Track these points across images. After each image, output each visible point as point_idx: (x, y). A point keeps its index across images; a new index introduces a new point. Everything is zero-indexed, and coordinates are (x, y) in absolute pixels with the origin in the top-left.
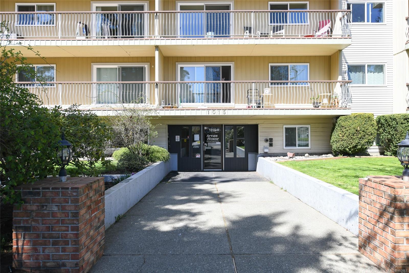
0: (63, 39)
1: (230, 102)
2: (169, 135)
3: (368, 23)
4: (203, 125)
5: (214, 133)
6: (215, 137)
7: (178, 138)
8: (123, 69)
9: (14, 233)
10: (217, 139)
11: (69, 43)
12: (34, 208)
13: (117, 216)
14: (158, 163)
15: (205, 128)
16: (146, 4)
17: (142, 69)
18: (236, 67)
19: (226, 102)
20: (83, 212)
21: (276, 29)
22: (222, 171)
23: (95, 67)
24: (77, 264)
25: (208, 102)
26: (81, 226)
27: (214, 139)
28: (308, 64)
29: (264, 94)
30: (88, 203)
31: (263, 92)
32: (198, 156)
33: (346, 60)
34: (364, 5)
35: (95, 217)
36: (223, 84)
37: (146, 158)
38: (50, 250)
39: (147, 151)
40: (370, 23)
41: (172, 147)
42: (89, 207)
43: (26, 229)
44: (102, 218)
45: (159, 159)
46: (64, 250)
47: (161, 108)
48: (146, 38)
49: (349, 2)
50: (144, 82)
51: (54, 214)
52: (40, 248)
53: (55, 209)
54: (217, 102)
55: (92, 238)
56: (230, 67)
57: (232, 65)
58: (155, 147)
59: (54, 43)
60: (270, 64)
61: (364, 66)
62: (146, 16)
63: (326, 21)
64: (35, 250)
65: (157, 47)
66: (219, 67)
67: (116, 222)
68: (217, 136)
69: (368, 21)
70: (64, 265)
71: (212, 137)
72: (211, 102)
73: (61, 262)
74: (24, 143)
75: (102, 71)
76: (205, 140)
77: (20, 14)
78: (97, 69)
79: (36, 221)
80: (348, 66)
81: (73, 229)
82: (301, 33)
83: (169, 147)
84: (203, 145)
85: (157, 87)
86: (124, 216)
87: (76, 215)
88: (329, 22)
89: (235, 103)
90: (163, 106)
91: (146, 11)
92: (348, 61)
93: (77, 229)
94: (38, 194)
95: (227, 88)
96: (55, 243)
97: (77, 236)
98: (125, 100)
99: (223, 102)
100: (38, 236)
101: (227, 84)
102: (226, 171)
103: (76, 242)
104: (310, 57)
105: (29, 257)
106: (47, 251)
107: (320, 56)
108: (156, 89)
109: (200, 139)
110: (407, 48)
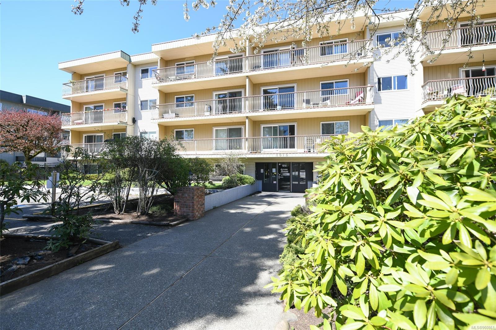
0: (197, 116)
1: (294, 148)
2: (256, 169)
3: (395, 90)
4: (278, 163)
5: (285, 168)
6: (286, 171)
7: (262, 171)
8: (230, 129)
9: (174, 203)
10: (288, 171)
11: (200, 118)
12: (181, 195)
13: (214, 206)
14: (246, 185)
15: (280, 164)
16: (243, 90)
17: (240, 129)
18: (298, 125)
19: (292, 148)
20: (195, 197)
21: (325, 100)
22: (290, 192)
23: (215, 129)
24: (193, 215)
25: (280, 148)
26: (195, 202)
27: (285, 171)
28: (349, 121)
29: (316, 143)
30: (198, 195)
31: (316, 141)
32: (275, 182)
33: (377, 117)
34: (391, 78)
35: (200, 201)
36: (290, 137)
37: (239, 182)
38: (185, 209)
39: (241, 178)
40: (396, 90)
41: (258, 176)
42: (198, 197)
43: (178, 202)
44: (203, 202)
45: (247, 183)
46: (189, 210)
47: (249, 153)
48: (243, 112)
49: (379, 77)
50: (241, 138)
51: (186, 197)
52: (182, 209)
53: (187, 196)
54: (286, 148)
55: (199, 208)
56: (294, 126)
57: (295, 124)
58: (247, 176)
59: (193, 118)
60: (321, 123)
61: (392, 121)
62: (243, 99)
63: (359, 92)
64: (180, 209)
65: (247, 117)
66: (287, 126)
67: (213, 209)
68: (287, 169)
69: (395, 89)
70: (189, 215)
71: (284, 170)
72: (283, 148)
73: (188, 214)
74: (178, 173)
75: (218, 131)
76: (279, 171)
77: (177, 104)
78: (216, 130)
79: (181, 199)
80: (379, 121)
81: (192, 203)
82: (338, 103)
83: (256, 176)
84: (278, 175)
85: (247, 141)
86: (218, 207)
87: (193, 198)
88: (362, 93)
89: (298, 149)
90: (251, 152)
91: (243, 97)
92: (379, 118)
93: (193, 203)
94: (181, 190)
95: (292, 140)
96: (186, 207)
97: (193, 205)
98: (230, 148)
99: (290, 148)
100: (181, 205)
101: (292, 137)
102: (292, 192)
103: (193, 207)
104: (350, 116)
105: (179, 211)
106: (184, 210)
107: (357, 115)
108: (246, 142)
109: (276, 172)
110: (423, 108)
